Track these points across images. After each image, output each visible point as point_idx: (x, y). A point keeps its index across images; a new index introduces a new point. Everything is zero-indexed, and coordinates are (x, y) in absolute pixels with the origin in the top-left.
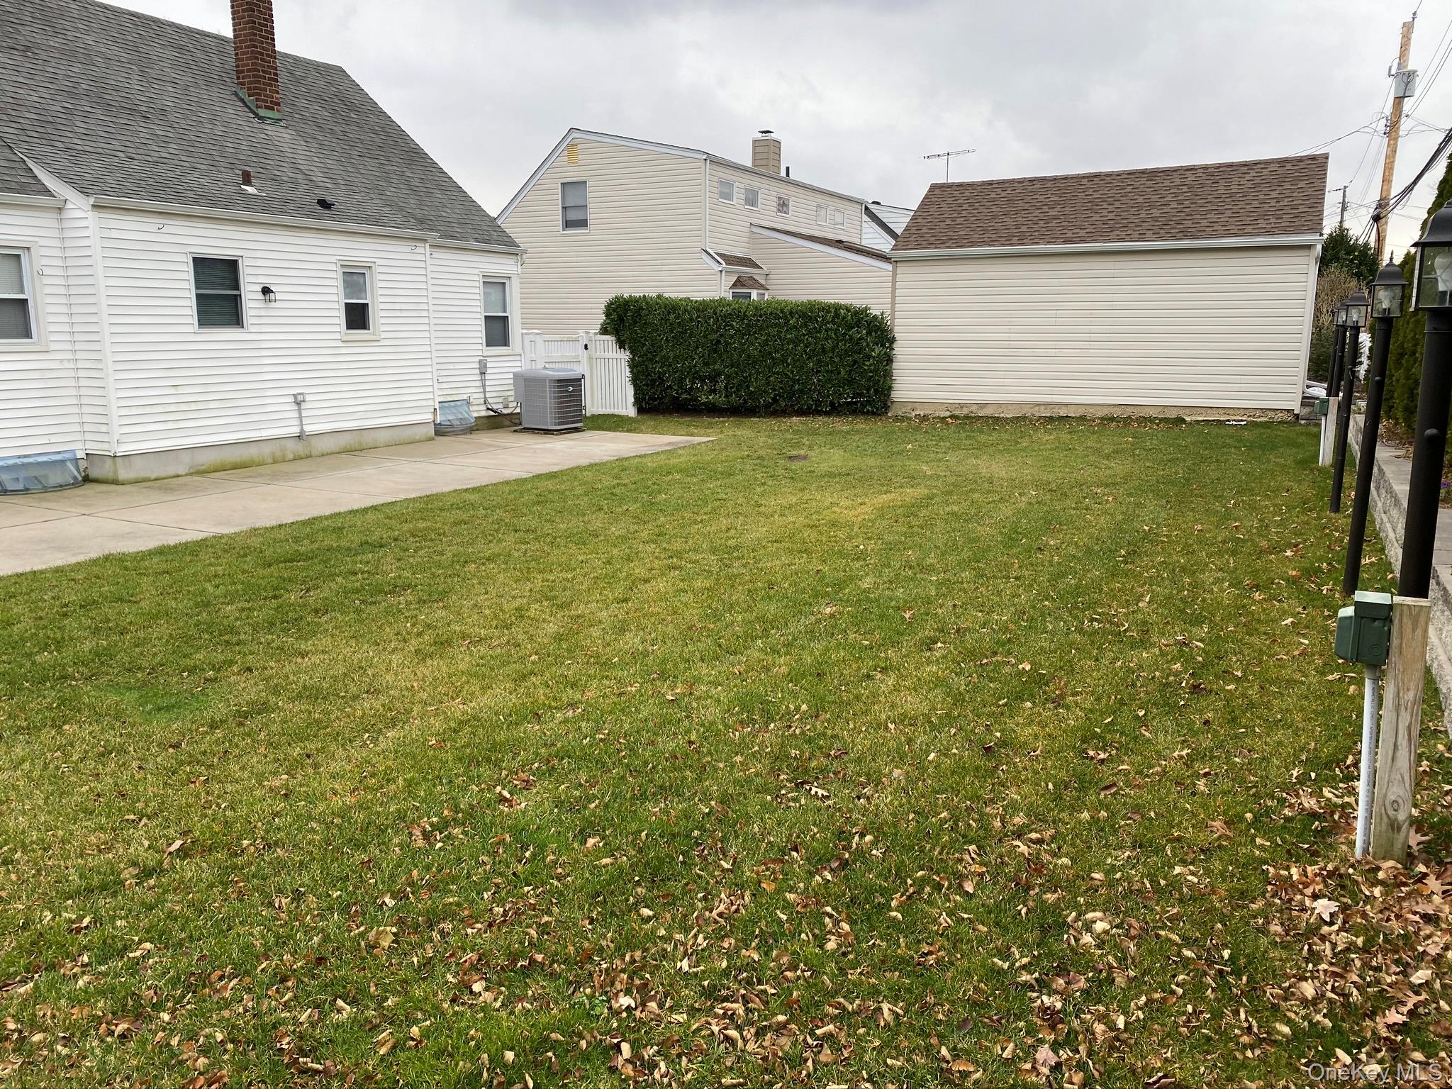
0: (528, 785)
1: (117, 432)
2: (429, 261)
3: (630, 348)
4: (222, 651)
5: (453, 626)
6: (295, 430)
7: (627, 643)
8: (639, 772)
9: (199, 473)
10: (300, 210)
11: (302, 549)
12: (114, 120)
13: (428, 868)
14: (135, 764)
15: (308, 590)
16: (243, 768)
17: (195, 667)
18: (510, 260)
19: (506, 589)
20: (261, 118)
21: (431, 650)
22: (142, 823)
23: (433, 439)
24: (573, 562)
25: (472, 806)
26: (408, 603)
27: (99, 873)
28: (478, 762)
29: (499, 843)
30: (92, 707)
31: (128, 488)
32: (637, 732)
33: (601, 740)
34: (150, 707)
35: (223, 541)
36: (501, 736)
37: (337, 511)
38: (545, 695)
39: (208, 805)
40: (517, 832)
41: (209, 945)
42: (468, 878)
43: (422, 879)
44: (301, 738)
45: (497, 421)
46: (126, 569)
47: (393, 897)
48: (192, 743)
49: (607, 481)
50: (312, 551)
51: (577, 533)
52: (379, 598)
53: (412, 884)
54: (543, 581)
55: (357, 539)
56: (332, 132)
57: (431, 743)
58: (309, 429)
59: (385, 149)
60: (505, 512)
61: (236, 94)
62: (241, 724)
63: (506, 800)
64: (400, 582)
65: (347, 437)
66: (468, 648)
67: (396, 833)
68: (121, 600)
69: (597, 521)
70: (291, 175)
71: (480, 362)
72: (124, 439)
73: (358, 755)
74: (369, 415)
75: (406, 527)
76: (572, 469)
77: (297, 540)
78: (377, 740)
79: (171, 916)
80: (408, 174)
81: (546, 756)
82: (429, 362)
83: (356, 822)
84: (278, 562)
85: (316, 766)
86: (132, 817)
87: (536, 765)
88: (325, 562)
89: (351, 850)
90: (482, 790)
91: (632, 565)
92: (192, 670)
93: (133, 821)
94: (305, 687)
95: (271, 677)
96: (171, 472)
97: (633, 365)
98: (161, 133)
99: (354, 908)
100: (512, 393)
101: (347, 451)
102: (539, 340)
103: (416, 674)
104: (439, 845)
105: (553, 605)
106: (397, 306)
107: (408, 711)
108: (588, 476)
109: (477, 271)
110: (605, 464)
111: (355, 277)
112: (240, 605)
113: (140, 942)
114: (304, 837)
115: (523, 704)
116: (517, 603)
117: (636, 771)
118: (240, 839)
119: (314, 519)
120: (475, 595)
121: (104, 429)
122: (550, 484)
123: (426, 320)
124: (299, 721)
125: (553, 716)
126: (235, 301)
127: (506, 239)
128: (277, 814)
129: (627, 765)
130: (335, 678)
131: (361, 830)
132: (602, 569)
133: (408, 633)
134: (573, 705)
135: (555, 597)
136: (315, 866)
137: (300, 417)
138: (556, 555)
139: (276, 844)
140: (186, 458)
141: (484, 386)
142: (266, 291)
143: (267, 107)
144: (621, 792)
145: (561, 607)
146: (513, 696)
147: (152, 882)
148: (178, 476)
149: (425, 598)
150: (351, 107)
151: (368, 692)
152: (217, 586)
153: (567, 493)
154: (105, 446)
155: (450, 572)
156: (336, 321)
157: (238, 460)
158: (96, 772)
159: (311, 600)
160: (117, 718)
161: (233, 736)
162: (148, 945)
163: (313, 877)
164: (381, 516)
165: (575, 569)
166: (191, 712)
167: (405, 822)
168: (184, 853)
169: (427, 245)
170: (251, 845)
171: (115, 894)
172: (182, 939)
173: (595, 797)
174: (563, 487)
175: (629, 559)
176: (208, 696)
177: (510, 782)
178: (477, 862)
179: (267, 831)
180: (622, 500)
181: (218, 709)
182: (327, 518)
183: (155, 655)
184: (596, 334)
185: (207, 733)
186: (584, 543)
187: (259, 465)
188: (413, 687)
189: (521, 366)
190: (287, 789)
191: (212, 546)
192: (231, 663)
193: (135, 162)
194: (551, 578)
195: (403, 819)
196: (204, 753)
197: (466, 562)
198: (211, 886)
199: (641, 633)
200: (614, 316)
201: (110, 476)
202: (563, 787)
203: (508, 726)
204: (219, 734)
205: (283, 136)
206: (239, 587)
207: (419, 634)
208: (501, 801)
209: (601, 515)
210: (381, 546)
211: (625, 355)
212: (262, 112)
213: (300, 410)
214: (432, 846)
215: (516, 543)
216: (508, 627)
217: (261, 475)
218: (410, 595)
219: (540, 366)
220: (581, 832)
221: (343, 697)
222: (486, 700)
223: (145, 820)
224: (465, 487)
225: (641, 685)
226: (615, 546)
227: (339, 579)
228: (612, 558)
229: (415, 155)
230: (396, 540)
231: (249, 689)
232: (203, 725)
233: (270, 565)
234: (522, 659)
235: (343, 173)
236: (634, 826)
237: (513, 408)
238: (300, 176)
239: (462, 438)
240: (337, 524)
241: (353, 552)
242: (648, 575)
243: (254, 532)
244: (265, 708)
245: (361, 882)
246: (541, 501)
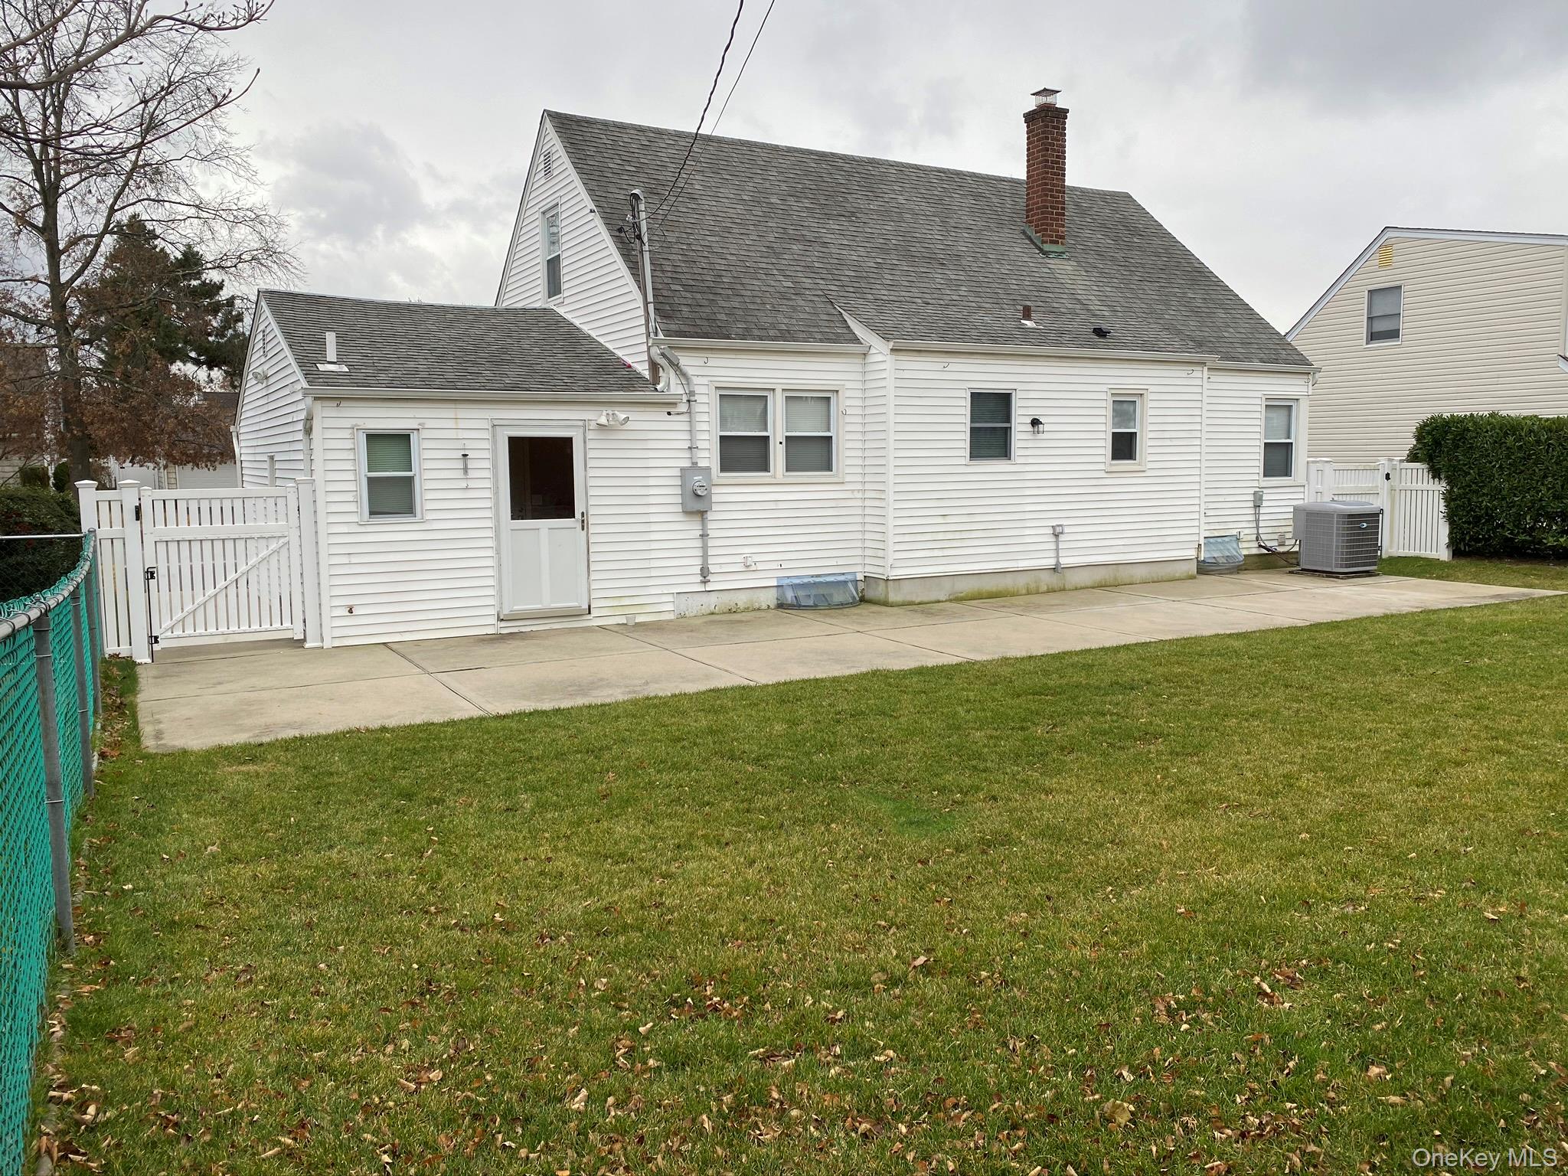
0: (1293, 983)
1: (891, 557)
2: (1206, 385)
3: (1447, 478)
4: (970, 776)
5: (1208, 785)
6: (1051, 562)
7: (1428, 838)
8: (1443, 1001)
9: (958, 600)
10: (1077, 341)
11: (1051, 683)
12: (916, 269)
13: (1172, 1050)
14: (888, 872)
15: (1055, 726)
16: (984, 897)
17: (944, 787)
18: (1300, 381)
19: (1273, 751)
20: (1045, 253)
21: (1183, 808)
22: (891, 931)
23: (1195, 578)
24: (1358, 730)
25: (1225, 993)
26: (1159, 753)
27: (853, 970)
28: (1233, 943)
29: (1256, 1043)
30: (854, 811)
31: (895, 609)
32: (1441, 949)
33: (1390, 949)
34: (903, 819)
35: (976, 667)
36: (1263, 919)
37: (1087, 647)
38: (1317, 882)
39: (949, 928)
40: (1281, 1035)
41: (945, 1069)
42: (1217, 1072)
43: (1165, 1061)
44: (1040, 876)
45: (1269, 561)
46: (890, 685)
47: (1131, 1071)
48: (939, 862)
49: (1406, 636)
50: (1060, 686)
51: (1364, 696)
52: (1128, 743)
53: (1153, 1063)
54: (1318, 748)
55: (1107, 679)
56: (1113, 259)
57: (1179, 911)
58: (1065, 561)
59: (1167, 272)
60: (1275, 663)
61: (1024, 232)
62: (984, 852)
63: (1266, 994)
64: (1151, 729)
65: (1102, 572)
66: (1225, 813)
67: (1138, 1001)
68: (884, 713)
69: (1391, 684)
70: (1070, 306)
71: (1255, 493)
72: (898, 564)
73: (1100, 908)
74: (1126, 549)
75: (1160, 670)
76: (1360, 620)
77: (1046, 673)
78: (1121, 895)
79: (912, 1029)
80: (1190, 295)
81: (1317, 954)
82: (1197, 494)
83: (1095, 978)
84: (1026, 693)
85: (1056, 911)
86: (883, 923)
87: (1304, 962)
88: (1074, 699)
89: (1089, 1008)
90: (1236, 977)
91: (1439, 742)
92: (942, 790)
93: (884, 927)
94: (1048, 826)
95: (1015, 809)
96: (933, 598)
97: (1449, 498)
98: (953, 277)
99: (1089, 1072)
100: (1290, 529)
101: (1102, 586)
102: (1328, 469)
103: (1165, 832)
104: (1185, 1027)
105: (1331, 777)
106: (1167, 435)
107: (1155, 871)
108: (1382, 629)
109: (1259, 394)
110: (1405, 616)
111: (1125, 406)
112: (988, 732)
113: (884, 1048)
114: (1041, 982)
115: (1289, 886)
116: (1286, 769)
117: (1438, 998)
118: (978, 969)
119: (1064, 653)
120: (1234, 754)
121: (880, 553)
122: (1331, 636)
123: (1197, 449)
124: (1040, 860)
125: (1327, 909)
126: (1006, 432)
127: (1296, 357)
128: (1014, 952)
129: (1427, 988)
130: (1078, 821)
131: (1101, 989)
132: (1398, 742)
133: (1158, 786)
134: (1353, 900)
135: (1333, 768)
136: (1051, 1015)
137: (1057, 549)
138: (1334, 719)
139: (1013, 982)
140: (947, 584)
141: (1257, 521)
142: (1035, 422)
143: (1052, 242)
144: (1417, 1019)
145: (1341, 781)
146: (1278, 876)
147: (897, 991)
148: (939, 602)
149: (1178, 750)
150: (1134, 231)
151: (1112, 842)
152: (968, 711)
153: (1353, 647)
154: (880, 570)
155: (1207, 725)
156: (1102, 451)
157: (994, 589)
158: (855, 872)
159: (1058, 736)
160: (875, 825)
161: (977, 863)
162: (891, 1053)
163: (1048, 1027)
164: (1134, 656)
165: (1360, 738)
166: (939, 831)
167: (1148, 992)
168: (926, 970)
169: (1206, 368)
170: (989, 977)
171: (865, 995)
172: (922, 1056)
173: (1380, 1018)
174: (1348, 640)
175: (1434, 734)
176: (955, 818)
177: (1270, 975)
178: (1229, 1057)
179: (1005, 968)
180: (1426, 662)
181: (964, 833)
182: (1077, 653)
183: (910, 770)
184: (1401, 461)
185: (952, 854)
186: (1373, 709)
187: (1013, 595)
188: (1161, 844)
189: (1305, 498)
190: (1026, 928)
191: (966, 671)
192: (978, 789)
193: (930, 307)
194: (1330, 745)
195: (1146, 987)
196: (949, 874)
197: (1226, 715)
198: (950, 1010)
199: (1450, 828)
200: (1428, 439)
201: (882, 597)
202: (1338, 995)
203: (1271, 910)
204: (963, 858)
205: (1063, 268)
206: (989, 714)
207: (1170, 789)
208: (1259, 994)
209: (1398, 677)
210: (1132, 689)
211: (1441, 486)
212: (1047, 247)
213: (1057, 542)
214: (1178, 1026)
215: (1286, 700)
216: (1274, 795)
217: (1013, 606)
218: (1160, 745)
219: (1327, 498)
220: (1361, 1055)
221: (1086, 843)
222: (1243, 875)
223: (893, 930)
224: (1228, 632)
225: (1449, 892)
226: (1416, 716)
227: (1087, 719)
228: (1411, 730)
229: (1199, 275)
230: (1148, 683)
231: (992, 819)
232: (949, 847)
233: (1019, 696)
234: (1290, 835)
235: (1121, 299)
236: (1435, 1066)
237: (1291, 545)
238: (1078, 306)
239: (1227, 578)
240: (1087, 661)
241: (1102, 692)
242: (1461, 757)
243: (1005, 661)
244: (1007, 840)
245: (1098, 1045)
246: (1319, 653)
